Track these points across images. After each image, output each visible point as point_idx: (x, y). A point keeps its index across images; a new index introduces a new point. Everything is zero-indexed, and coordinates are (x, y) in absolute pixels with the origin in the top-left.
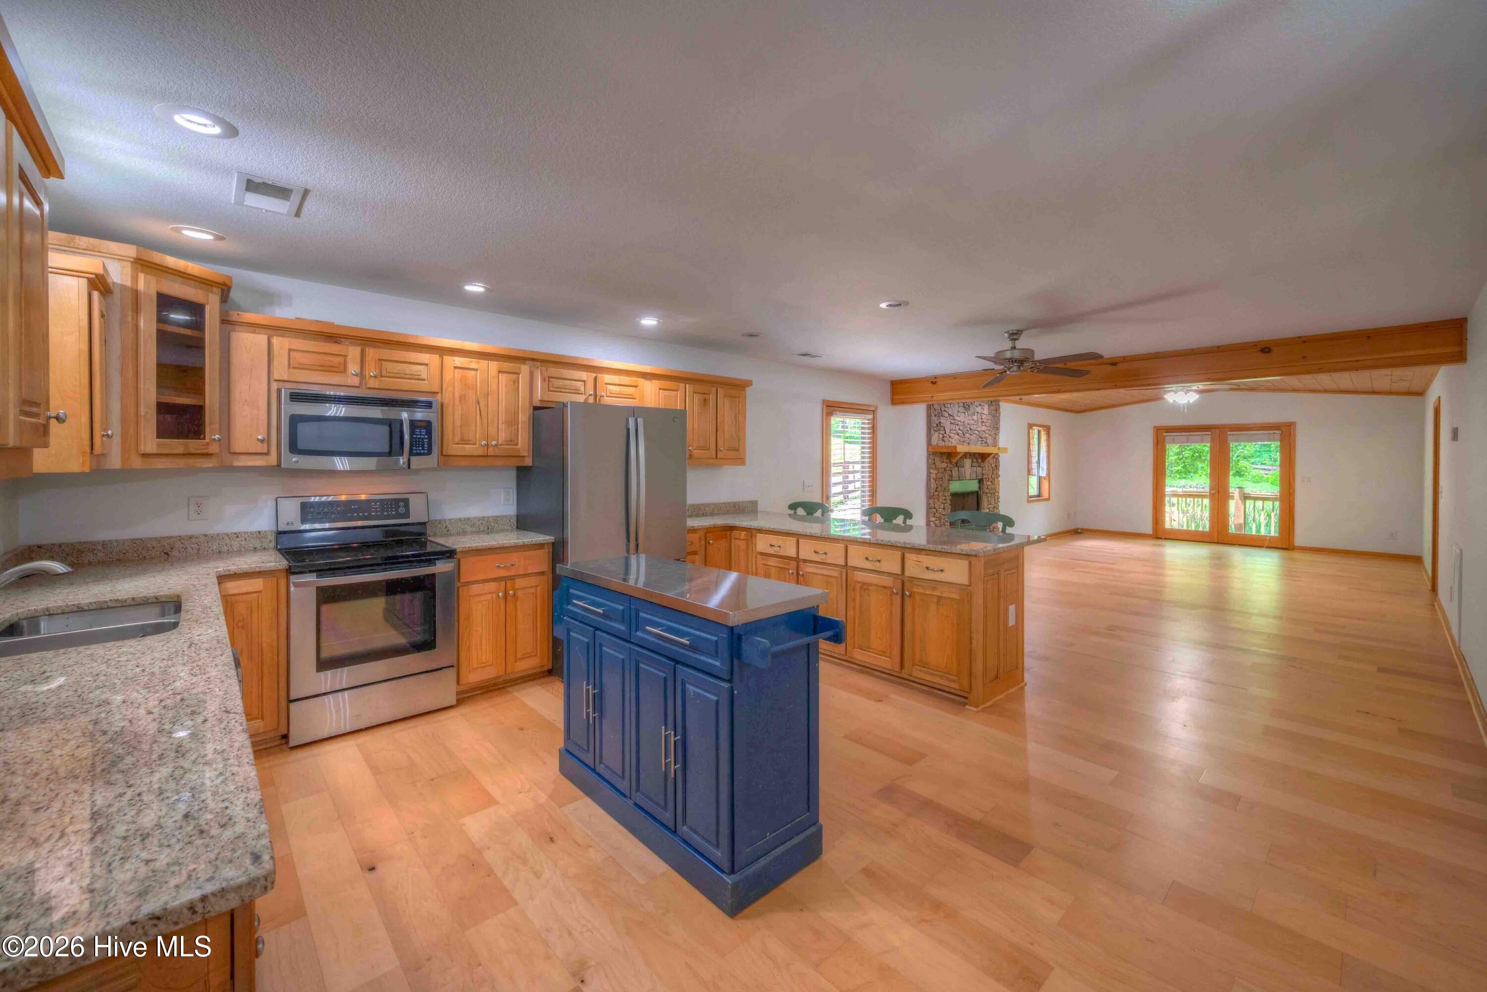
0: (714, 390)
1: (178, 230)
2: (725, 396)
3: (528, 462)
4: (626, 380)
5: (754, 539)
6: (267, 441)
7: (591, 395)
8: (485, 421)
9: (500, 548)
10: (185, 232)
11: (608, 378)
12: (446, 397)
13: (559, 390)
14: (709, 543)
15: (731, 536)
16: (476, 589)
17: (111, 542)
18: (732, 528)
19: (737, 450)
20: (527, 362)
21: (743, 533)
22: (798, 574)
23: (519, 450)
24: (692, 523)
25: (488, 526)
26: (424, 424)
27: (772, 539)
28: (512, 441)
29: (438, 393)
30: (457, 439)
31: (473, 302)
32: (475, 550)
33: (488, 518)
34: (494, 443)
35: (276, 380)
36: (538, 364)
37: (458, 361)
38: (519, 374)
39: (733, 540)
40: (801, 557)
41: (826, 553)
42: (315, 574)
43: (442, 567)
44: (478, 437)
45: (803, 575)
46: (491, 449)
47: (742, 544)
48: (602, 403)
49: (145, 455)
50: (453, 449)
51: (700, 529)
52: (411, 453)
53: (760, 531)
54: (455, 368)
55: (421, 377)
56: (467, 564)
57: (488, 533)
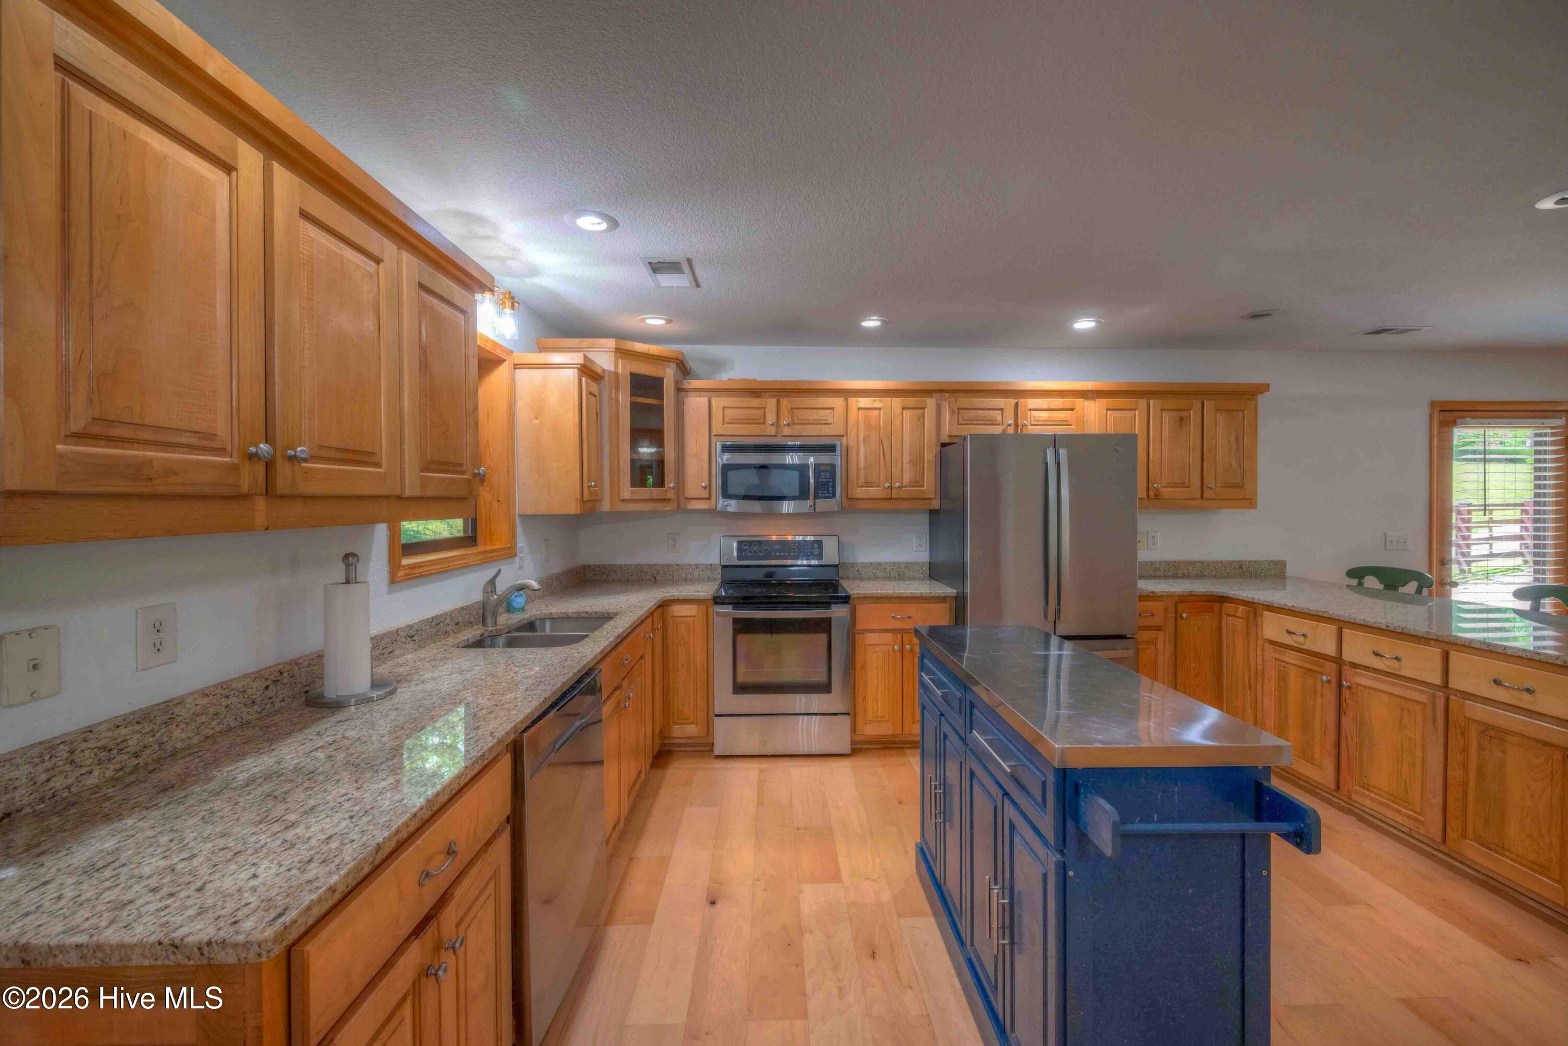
0: (1197, 404)
1: (643, 320)
2: (1217, 410)
3: (936, 504)
4: (1057, 402)
5: (1259, 619)
6: (709, 487)
7: (1010, 425)
8: (888, 460)
9: (897, 598)
10: (649, 321)
11: (1032, 403)
12: (851, 440)
13: (972, 422)
14: (1182, 617)
15: (1221, 611)
16: (871, 638)
17: (625, 566)
18: (1223, 599)
19: (1240, 486)
20: (934, 395)
21: (1241, 608)
22: (1340, 686)
23: (923, 492)
24: (1146, 586)
25: (900, 572)
26: (829, 468)
27: (1291, 622)
28: (917, 483)
29: (843, 436)
30: (862, 481)
31: (870, 338)
32: (870, 597)
33: (899, 564)
34: (897, 485)
35: (715, 435)
36: (947, 395)
37: (864, 402)
38: (924, 408)
39: (1224, 617)
40: (1346, 656)
41: (1397, 659)
42: (731, 606)
43: (838, 612)
44: (881, 478)
45: (1349, 688)
46: (895, 492)
47: (1240, 624)
48: (1025, 432)
49: (623, 501)
50: (860, 492)
51: (1167, 596)
52: (816, 497)
53: (1270, 608)
54: (859, 409)
55: (828, 422)
56: (863, 611)
57: (899, 580)
